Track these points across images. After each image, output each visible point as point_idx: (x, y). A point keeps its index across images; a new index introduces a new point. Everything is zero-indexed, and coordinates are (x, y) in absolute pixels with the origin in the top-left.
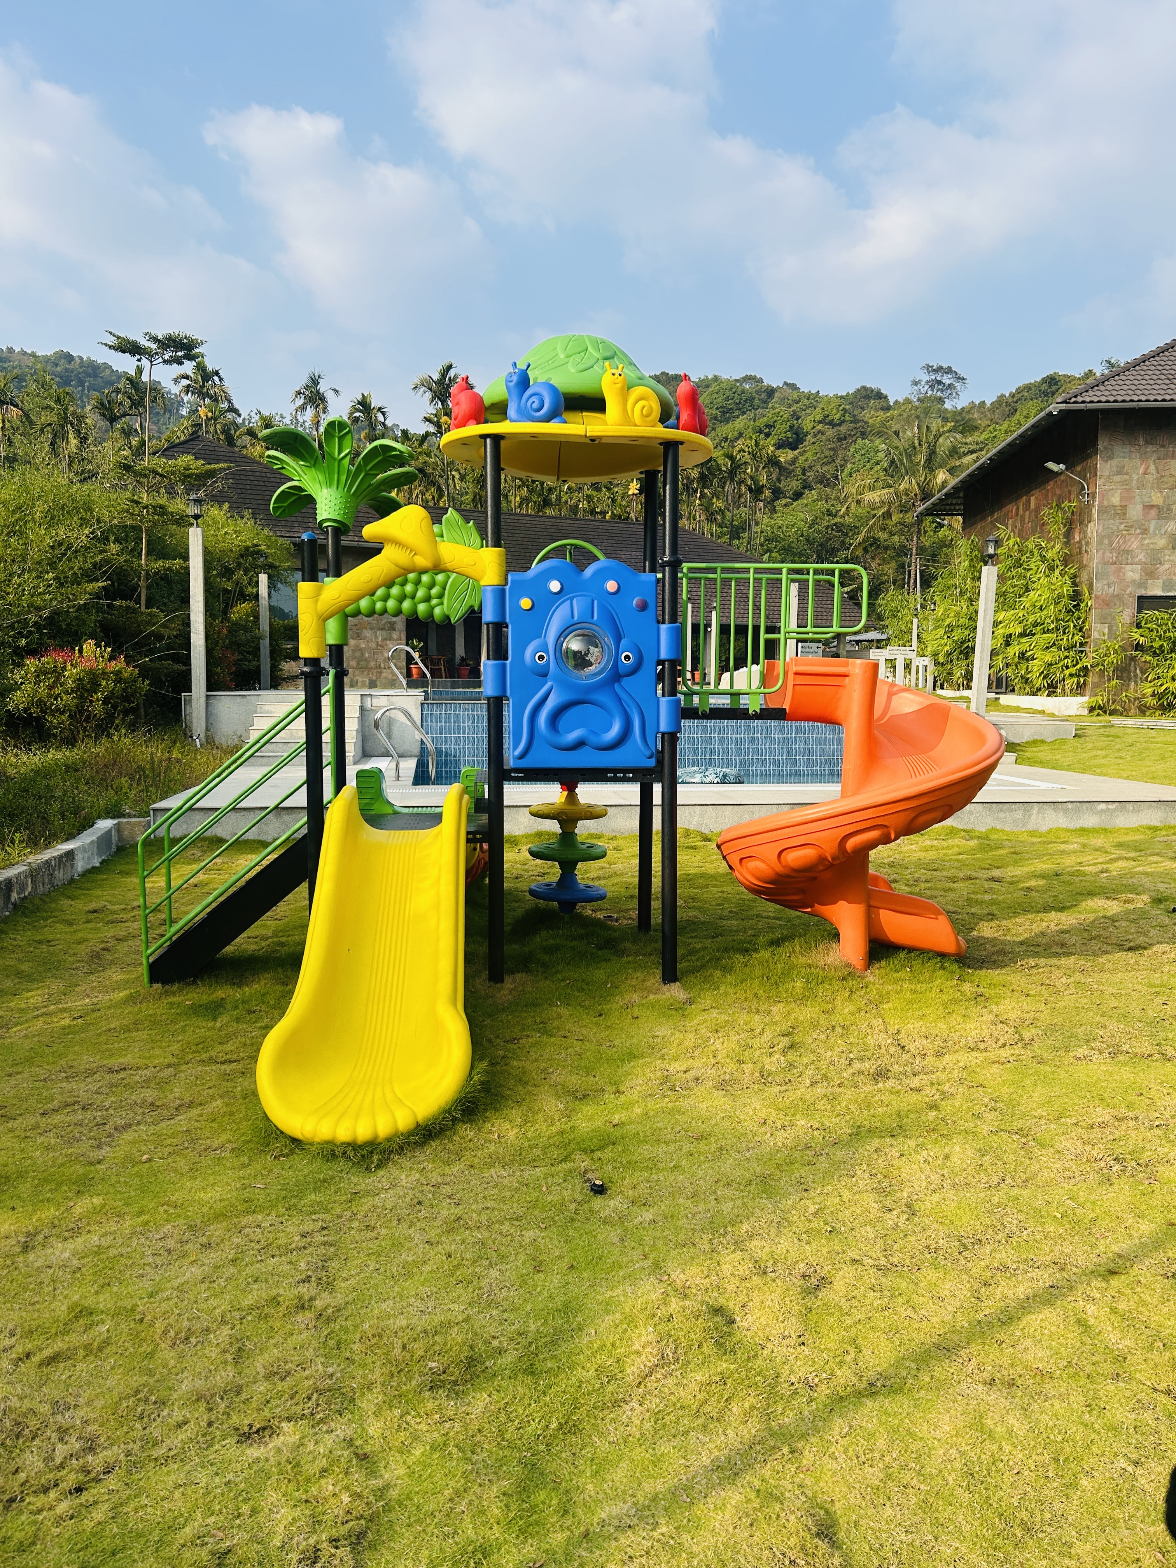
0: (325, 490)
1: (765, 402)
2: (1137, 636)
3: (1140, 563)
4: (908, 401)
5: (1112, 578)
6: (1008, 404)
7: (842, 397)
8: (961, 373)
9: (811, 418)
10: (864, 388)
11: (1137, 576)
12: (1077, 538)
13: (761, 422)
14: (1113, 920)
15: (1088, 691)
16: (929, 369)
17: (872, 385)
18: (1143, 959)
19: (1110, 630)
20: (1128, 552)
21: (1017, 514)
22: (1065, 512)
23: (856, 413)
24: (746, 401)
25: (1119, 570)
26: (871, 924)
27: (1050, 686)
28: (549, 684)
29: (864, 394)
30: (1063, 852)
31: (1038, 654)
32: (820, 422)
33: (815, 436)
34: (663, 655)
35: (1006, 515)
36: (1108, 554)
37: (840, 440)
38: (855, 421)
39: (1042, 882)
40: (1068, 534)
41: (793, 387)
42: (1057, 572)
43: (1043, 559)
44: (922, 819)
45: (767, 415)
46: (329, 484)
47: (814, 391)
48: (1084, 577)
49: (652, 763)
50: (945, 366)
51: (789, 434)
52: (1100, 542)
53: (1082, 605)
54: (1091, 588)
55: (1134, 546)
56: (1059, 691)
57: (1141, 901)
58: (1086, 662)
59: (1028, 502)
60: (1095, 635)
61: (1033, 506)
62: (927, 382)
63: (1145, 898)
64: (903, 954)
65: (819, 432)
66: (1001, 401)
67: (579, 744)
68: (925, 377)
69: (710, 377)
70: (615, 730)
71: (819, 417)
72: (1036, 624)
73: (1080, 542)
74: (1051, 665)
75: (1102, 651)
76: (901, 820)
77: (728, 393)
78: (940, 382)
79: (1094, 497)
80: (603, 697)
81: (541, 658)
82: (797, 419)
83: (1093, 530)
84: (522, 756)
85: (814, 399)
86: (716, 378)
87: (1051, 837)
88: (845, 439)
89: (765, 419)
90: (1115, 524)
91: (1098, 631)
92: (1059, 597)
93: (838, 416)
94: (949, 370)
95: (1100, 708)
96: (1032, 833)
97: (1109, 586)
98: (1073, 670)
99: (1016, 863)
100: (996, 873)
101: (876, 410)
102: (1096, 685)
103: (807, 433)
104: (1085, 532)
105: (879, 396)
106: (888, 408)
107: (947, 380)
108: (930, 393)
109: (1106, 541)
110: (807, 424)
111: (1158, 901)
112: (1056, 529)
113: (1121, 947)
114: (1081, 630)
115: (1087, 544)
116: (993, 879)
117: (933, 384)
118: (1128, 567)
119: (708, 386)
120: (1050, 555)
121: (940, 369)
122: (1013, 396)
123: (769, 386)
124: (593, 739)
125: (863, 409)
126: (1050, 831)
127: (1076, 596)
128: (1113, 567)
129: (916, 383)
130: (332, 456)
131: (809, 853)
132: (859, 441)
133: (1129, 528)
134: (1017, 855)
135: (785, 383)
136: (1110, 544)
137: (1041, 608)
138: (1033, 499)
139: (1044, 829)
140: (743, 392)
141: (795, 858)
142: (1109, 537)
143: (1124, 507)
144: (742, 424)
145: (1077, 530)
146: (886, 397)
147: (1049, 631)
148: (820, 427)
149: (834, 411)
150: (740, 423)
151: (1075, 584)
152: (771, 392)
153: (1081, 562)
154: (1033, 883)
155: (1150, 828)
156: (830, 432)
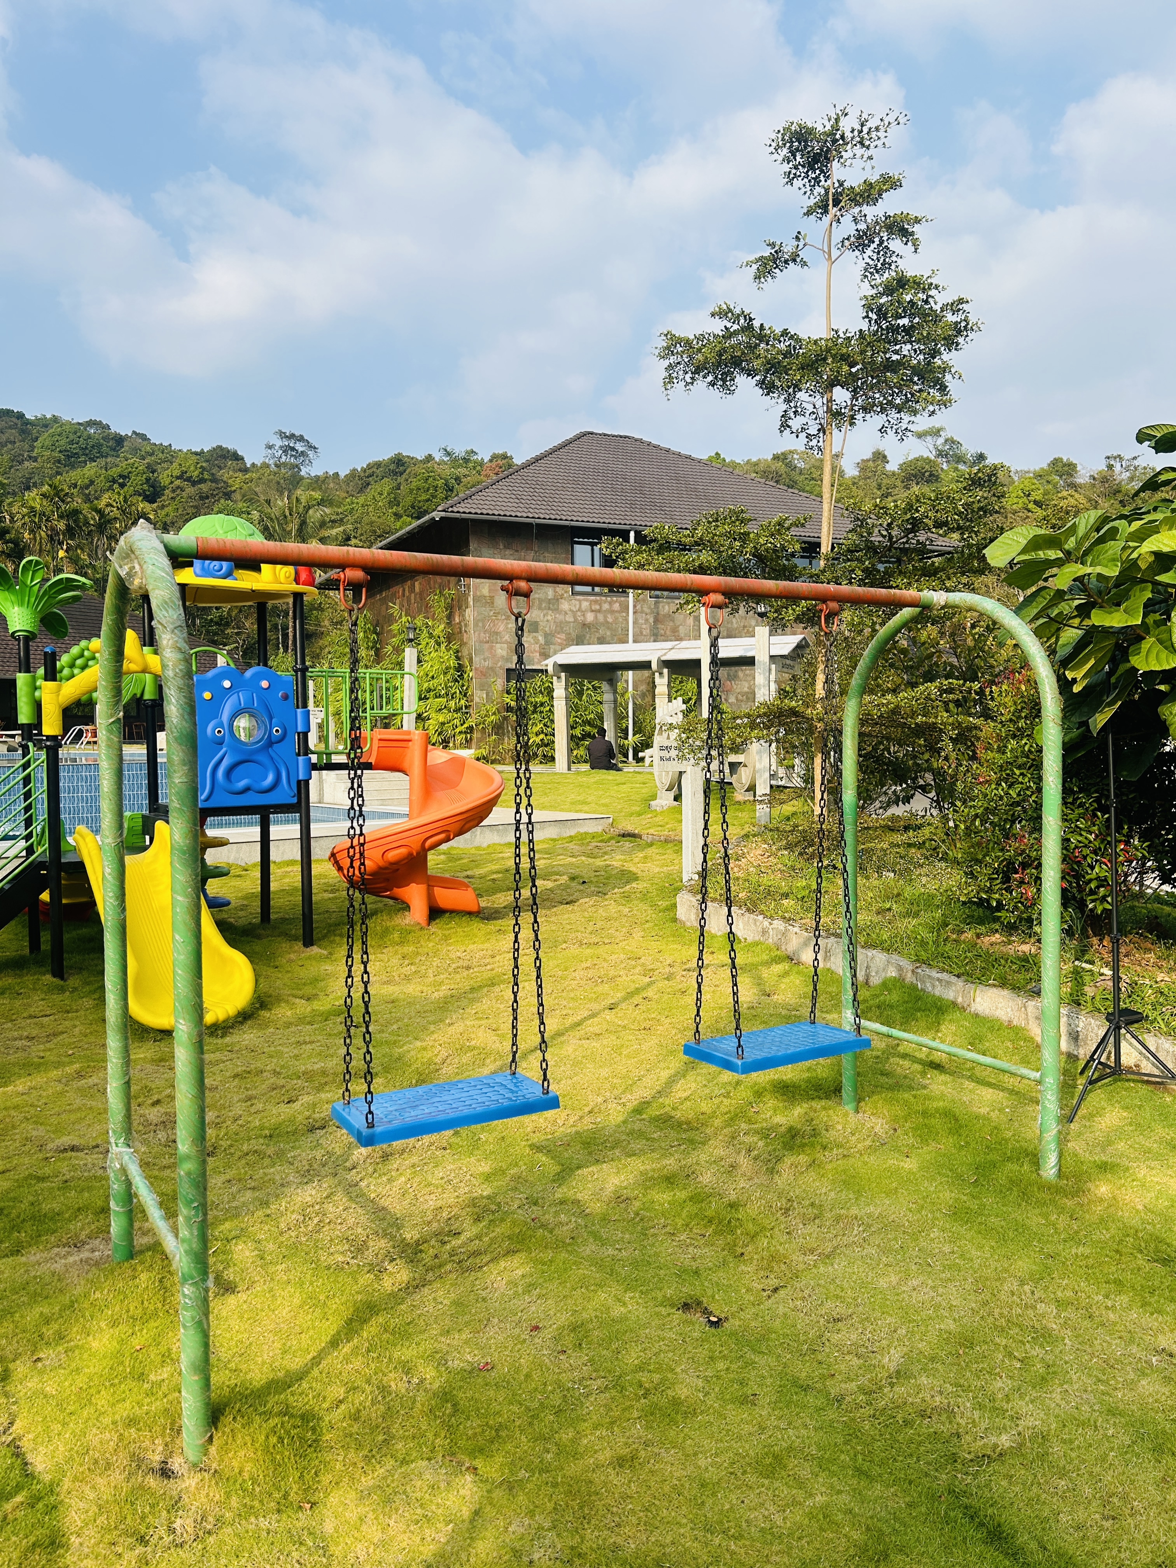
0: (16, 608)
1: (114, 450)
2: (508, 700)
3: (506, 642)
4: (266, 466)
5: (487, 654)
6: (360, 478)
7: (196, 454)
8: (314, 443)
9: (168, 472)
10: (220, 447)
11: (504, 653)
12: (457, 620)
13: (114, 472)
14: (551, 890)
15: (474, 745)
16: (282, 435)
17: (230, 445)
18: (576, 906)
19: (487, 695)
20: (497, 633)
21: (404, 595)
22: (446, 599)
23: (214, 471)
24: (93, 447)
25: (491, 648)
26: (430, 897)
27: (444, 741)
28: (224, 749)
29: (220, 453)
30: (503, 858)
31: (433, 715)
32: (178, 478)
33: (173, 491)
34: (299, 730)
35: (394, 595)
36: (482, 634)
37: (202, 498)
38: (214, 480)
39: (500, 875)
40: (450, 617)
41: (144, 437)
42: (443, 647)
43: (431, 636)
44: (467, 826)
45: (121, 464)
46: (21, 604)
47: (166, 444)
48: (465, 652)
49: (295, 800)
50: (297, 434)
51: (145, 487)
52: (476, 625)
53: (465, 676)
54: (471, 661)
55: (501, 629)
56: (451, 745)
57: (564, 879)
58: (471, 722)
59: (413, 587)
60: (476, 699)
61: (417, 589)
62: (281, 447)
63: (565, 877)
64: (447, 915)
65: (178, 487)
66: (353, 474)
67: (247, 789)
68: (279, 443)
69: (48, 416)
70: (270, 778)
71: (177, 473)
72: (429, 690)
73: (460, 623)
74: (443, 724)
75: (483, 713)
76: (456, 827)
77: (71, 437)
78: (293, 449)
79: (469, 588)
80: (261, 758)
81: (219, 732)
82: (153, 472)
83: (470, 614)
84: (206, 800)
85: (167, 454)
86: (55, 419)
87: (490, 850)
88: (207, 497)
89: (119, 470)
90: (486, 611)
91: (479, 696)
92: (447, 668)
93: (196, 473)
94: (301, 439)
95: (484, 758)
96: (478, 848)
97: (485, 660)
98: (463, 728)
99: (477, 866)
100: (469, 873)
101: (235, 471)
102: (479, 740)
103: (164, 488)
104: (463, 616)
105: (236, 457)
106: (245, 470)
107: (300, 447)
108: (284, 457)
109: (480, 624)
110: (164, 478)
111: (573, 879)
112: (440, 611)
113: (562, 903)
114: (465, 695)
115: (466, 625)
116: (468, 877)
117: (286, 450)
118: (498, 645)
119: (46, 426)
120: (436, 633)
121: (292, 436)
122: (365, 471)
123: (116, 434)
124: (256, 787)
125: (220, 468)
126: (489, 846)
127: (460, 669)
128: (487, 645)
129: (270, 447)
130: (25, 584)
131: (403, 851)
132: (222, 501)
133: (496, 614)
134: (475, 862)
135: (134, 432)
136: (484, 626)
137: (433, 677)
138: (417, 584)
139: (485, 845)
140: (89, 437)
141: (392, 855)
142: (483, 621)
143: (492, 598)
144: (92, 472)
145: (457, 614)
146: (242, 459)
147: (440, 696)
148: (178, 482)
149: (192, 468)
150: (90, 470)
151: (458, 658)
152: (120, 440)
153: (462, 640)
154: (495, 876)
155: (552, 840)
156: (190, 490)
